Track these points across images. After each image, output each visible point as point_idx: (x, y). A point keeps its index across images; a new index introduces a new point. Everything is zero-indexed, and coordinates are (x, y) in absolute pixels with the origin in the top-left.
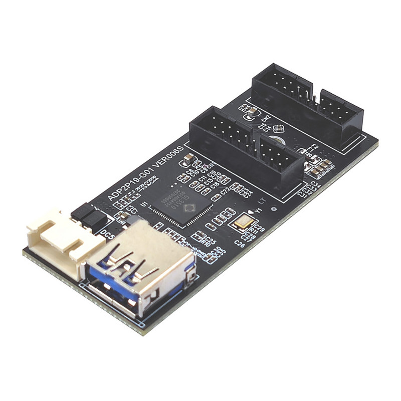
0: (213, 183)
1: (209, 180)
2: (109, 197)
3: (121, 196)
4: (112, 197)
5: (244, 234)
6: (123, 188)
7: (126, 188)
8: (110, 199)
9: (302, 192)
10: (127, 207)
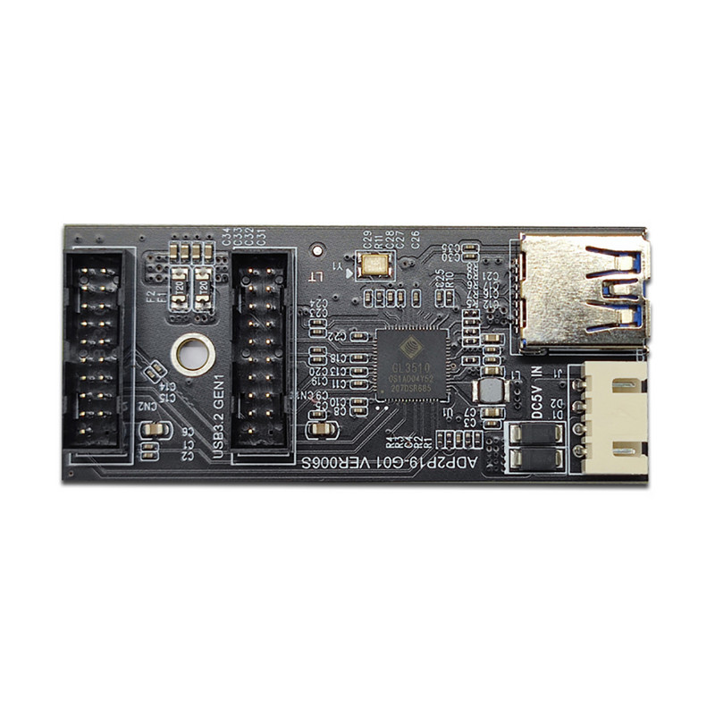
0: (335, 364)
1: (335, 373)
2: (473, 467)
3: (458, 453)
4: (470, 461)
5: (394, 248)
6: (441, 465)
7: (438, 460)
8: (475, 461)
9: (255, 243)
10: (470, 428)
